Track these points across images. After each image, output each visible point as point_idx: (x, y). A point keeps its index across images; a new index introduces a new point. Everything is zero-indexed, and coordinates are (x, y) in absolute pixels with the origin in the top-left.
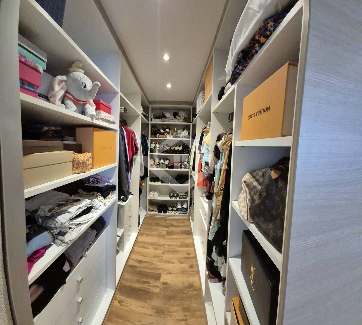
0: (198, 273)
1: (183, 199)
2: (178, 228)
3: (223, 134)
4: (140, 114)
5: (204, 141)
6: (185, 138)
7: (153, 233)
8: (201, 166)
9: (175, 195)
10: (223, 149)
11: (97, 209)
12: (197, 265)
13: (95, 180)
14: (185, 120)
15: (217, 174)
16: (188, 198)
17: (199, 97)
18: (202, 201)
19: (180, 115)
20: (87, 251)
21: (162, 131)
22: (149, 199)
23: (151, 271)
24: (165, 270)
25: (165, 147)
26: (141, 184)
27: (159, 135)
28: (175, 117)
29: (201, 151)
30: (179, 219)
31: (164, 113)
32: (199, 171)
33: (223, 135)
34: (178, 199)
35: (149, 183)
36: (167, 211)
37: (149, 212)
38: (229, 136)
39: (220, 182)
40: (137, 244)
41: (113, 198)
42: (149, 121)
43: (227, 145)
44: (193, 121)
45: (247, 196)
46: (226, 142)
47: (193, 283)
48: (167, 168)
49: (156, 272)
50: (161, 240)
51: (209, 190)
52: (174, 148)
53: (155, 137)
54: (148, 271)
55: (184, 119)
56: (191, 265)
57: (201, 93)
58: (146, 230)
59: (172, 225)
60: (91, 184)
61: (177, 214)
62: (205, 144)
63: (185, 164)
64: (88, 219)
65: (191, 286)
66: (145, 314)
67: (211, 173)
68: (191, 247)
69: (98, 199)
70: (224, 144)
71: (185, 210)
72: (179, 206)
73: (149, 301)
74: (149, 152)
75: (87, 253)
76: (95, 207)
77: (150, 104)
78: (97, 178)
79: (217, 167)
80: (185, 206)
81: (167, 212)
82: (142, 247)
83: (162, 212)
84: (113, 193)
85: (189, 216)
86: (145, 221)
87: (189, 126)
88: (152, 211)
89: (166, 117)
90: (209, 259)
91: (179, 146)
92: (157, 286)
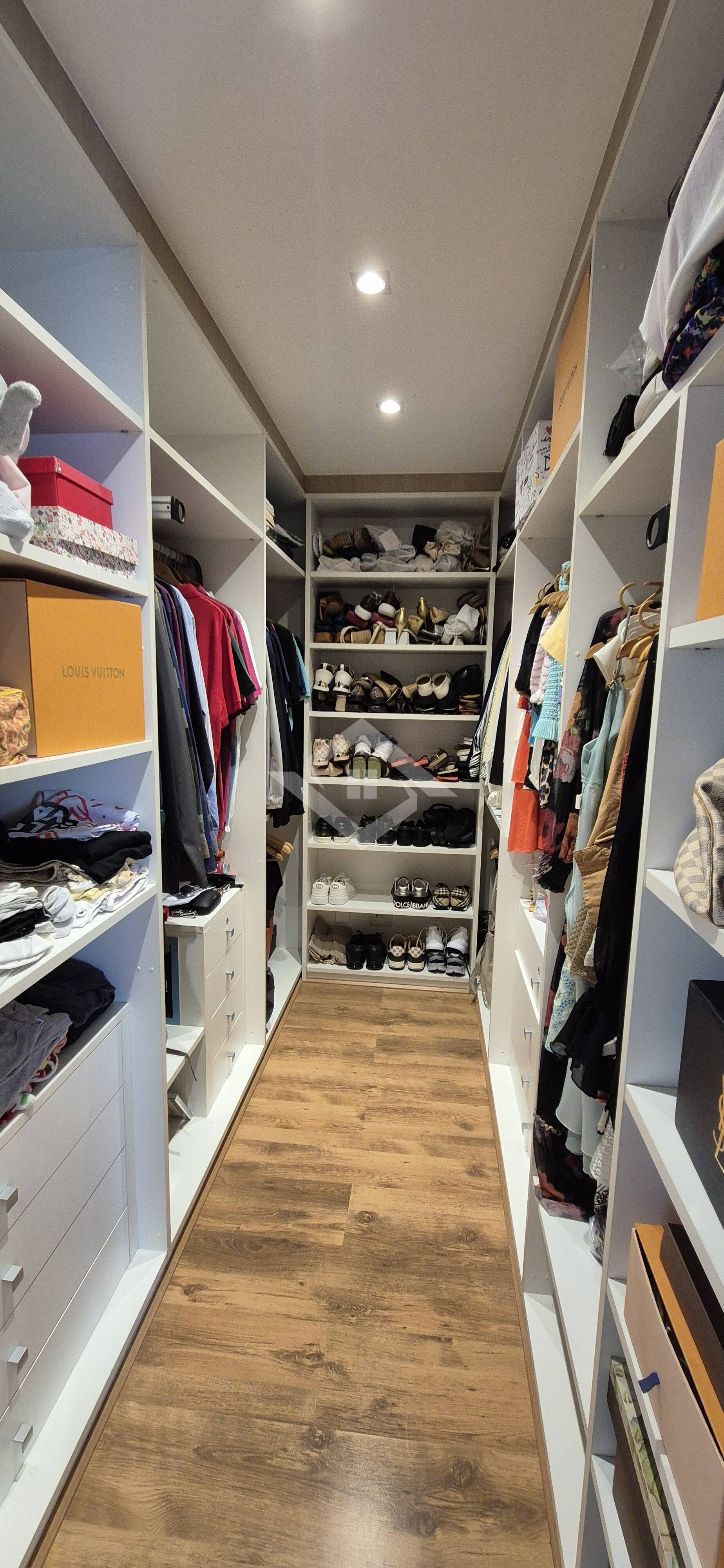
0: (501, 1196)
1: (450, 914)
2: (426, 1029)
3: (621, 608)
4: (262, 533)
5: (543, 650)
6: (466, 641)
7: (328, 1045)
8: (529, 763)
9: (419, 895)
10: (618, 676)
11: (67, 922)
12: (500, 1170)
13: (56, 815)
14: (466, 559)
15: (589, 782)
16: (471, 908)
17: (528, 451)
18: (530, 916)
19: (444, 538)
20: (35, 1093)
21: (363, 613)
22: (310, 912)
23: (312, 1177)
24: (370, 1173)
25: (375, 685)
26: (273, 847)
27: (349, 632)
28: (420, 551)
29: (528, 693)
30: (432, 995)
31: (373, 530)
32: (518, 786)
33: (622, 613)
34: (430, 911)
35: (311, 841)
36: (383, 961)
37: (312, 966)
38: (647, 616)
39: (602, 809)
40: (261, 1085)
41: (138, 886)
42: (303, 567)
43: (637, 655)
44: (499, 564)
45: (711, 838)
46: (636, 641)
47: (481, 1225)
48: (383, 775)
49: (335, 1180)
50: (356, 1069)
51: (553, 850)
52: (413, 687)
53: (334, 640)
54: (300, 1176)
55: (460, 558)
56: (474, 1166)
57: (536, 429)
58: (299, 1035)
59: (405, 1017)
60: (40, 831)
61: (426, 973)
62: (547, 661)
63: (464, 758)
64: (25, 955)
65: (472, 1235)
66: (289, 1316)
67: (566, 778)
68: (476, 1102)
69: (68, 887)
70: (625, 651)
71: (459, 961)
72: (434, 943)
73: (301, 1276)
74: (307, 706)
75: (31, 1098)
76: (55, 915)
77: (306, 492)
78: (64, 809)
79: (593, 751)
80: (457, 943)
81: (386, 966)
82: (279, 1097)
83: (365, 964)
84: (140, 867)
85: (476, 985)
86: (300, 999)
87: (484, 585)
88: (324, 959)
89: (383, 550)
90: (546, 1125)
91: (438, 681)
92: (334, 1224)
